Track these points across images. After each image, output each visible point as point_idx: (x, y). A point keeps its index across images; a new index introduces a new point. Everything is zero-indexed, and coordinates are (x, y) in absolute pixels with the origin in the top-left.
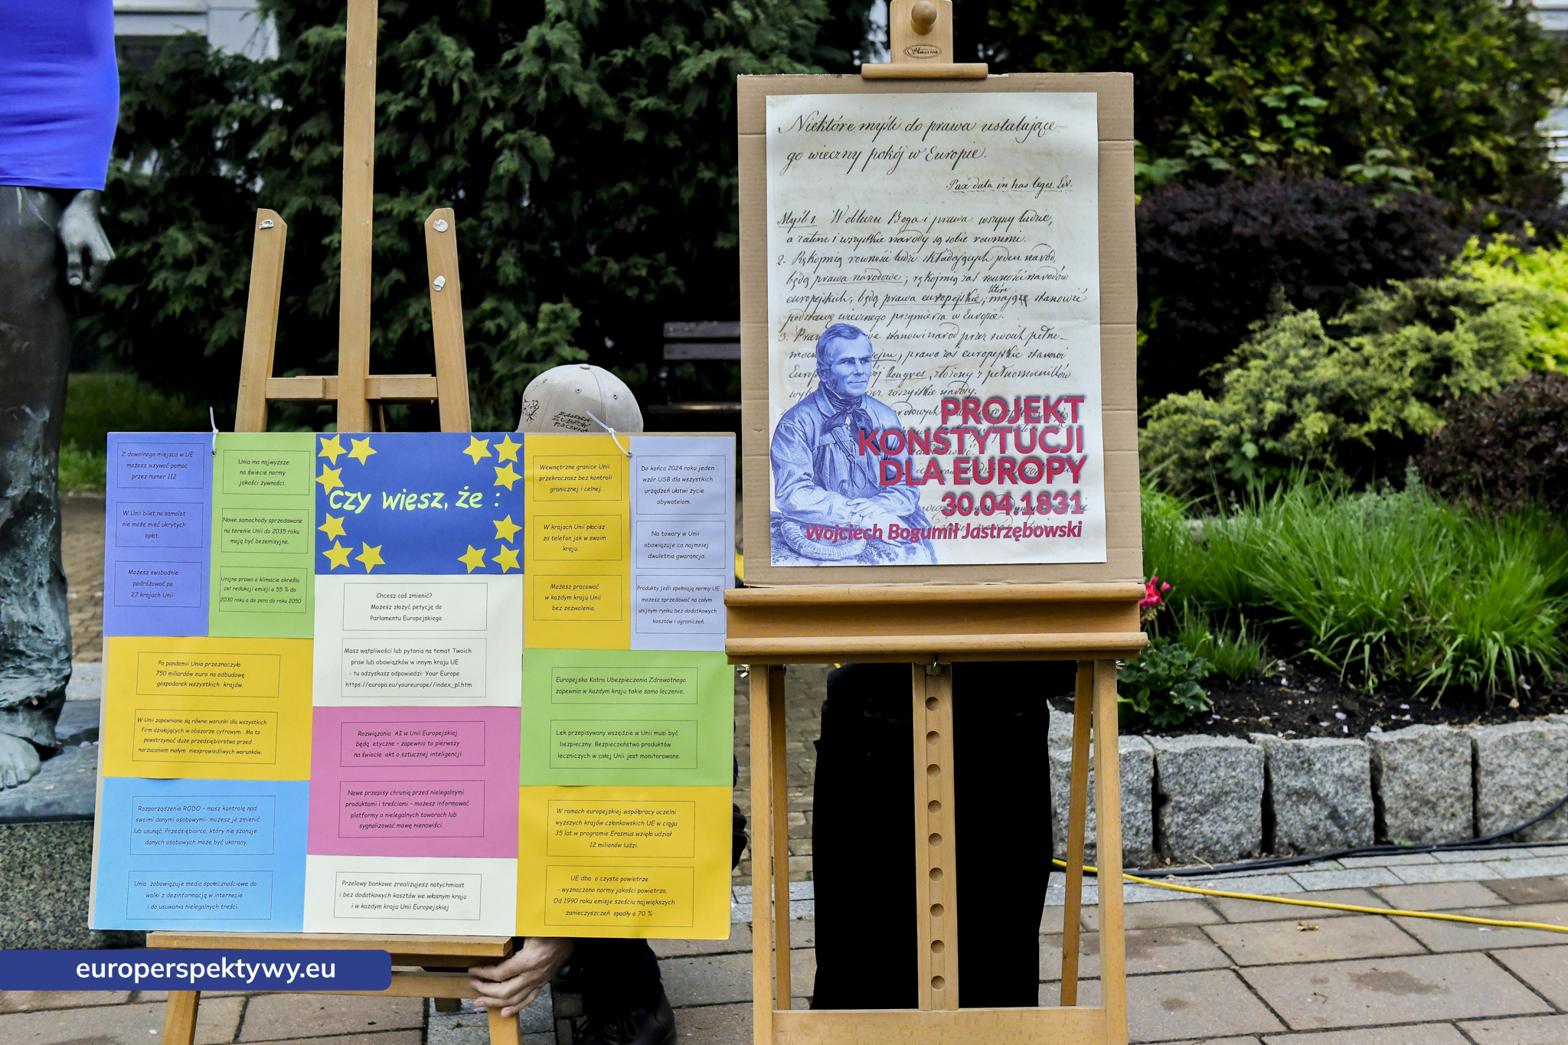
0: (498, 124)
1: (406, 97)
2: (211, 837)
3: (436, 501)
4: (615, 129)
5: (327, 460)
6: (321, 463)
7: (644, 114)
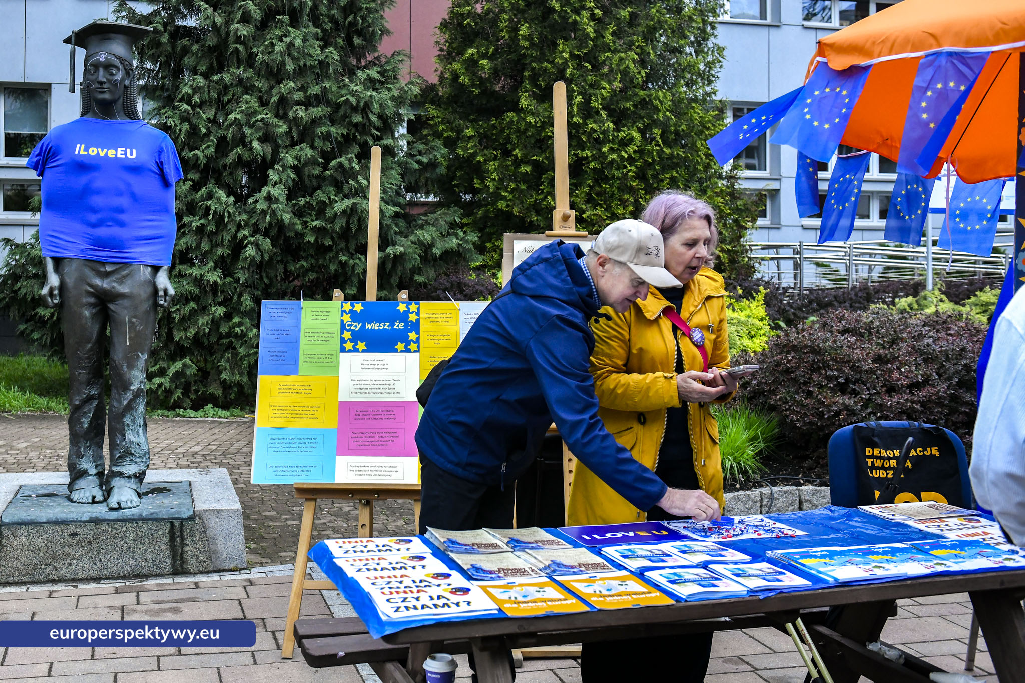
0: (246, 233)
1: (200, 219)
2: (299, 449)
3: (387, 326)
4: (300, 235)
5: (345, 311)
6: (343, 312)
7: (316, 230)
